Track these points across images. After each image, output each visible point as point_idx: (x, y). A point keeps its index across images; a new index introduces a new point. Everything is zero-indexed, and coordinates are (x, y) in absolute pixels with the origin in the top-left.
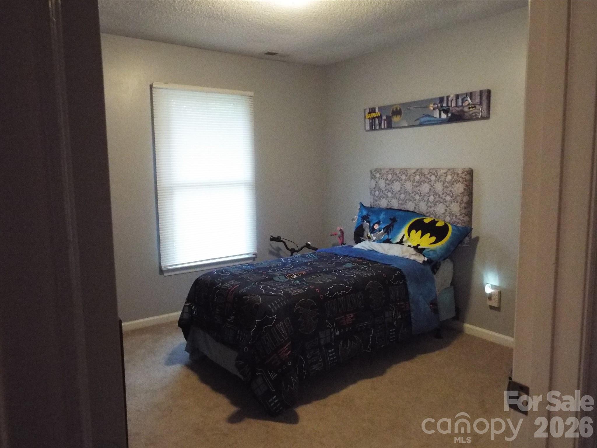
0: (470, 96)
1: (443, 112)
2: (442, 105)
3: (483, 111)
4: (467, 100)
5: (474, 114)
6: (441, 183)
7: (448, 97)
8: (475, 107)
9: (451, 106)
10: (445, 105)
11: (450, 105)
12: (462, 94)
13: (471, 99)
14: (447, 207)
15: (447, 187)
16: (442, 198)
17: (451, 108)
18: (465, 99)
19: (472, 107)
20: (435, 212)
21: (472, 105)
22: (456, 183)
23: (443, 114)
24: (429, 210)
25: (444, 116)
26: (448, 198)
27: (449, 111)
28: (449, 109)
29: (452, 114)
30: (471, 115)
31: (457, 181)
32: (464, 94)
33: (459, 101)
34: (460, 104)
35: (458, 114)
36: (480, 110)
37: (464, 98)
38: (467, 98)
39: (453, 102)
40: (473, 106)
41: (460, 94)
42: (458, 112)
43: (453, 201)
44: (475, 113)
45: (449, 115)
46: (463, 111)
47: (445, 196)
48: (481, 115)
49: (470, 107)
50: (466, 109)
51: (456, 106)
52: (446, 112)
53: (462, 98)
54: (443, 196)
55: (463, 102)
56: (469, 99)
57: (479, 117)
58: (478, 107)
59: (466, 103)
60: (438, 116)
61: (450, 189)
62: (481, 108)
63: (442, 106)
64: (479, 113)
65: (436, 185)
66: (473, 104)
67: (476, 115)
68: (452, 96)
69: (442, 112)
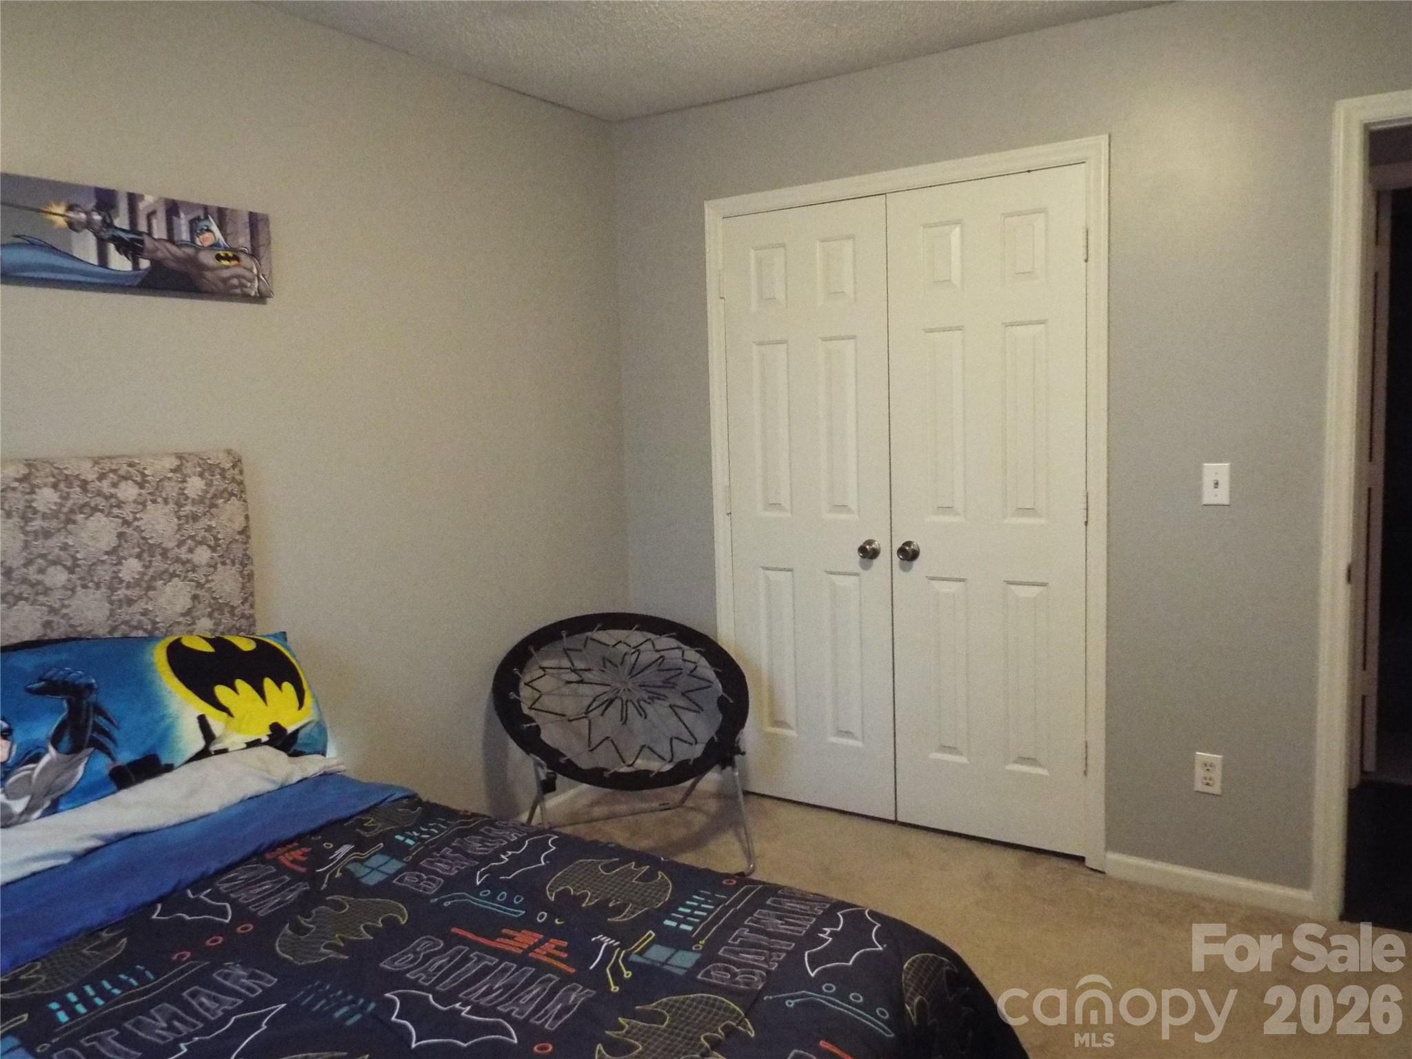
0: (216, 218)
1: (118, 249)
2: (112, 221)
3: (264, 276)
4: (209, 230)
5: (235, 282)
6: (168, 507)
7: (133, 199)
8: (236, 258)
9: (150, 234)
10: (122, 221)
11: (143, 227)
12: (190, 206)
13: (221, 227)
14: (200, 585)
15: (195, 518)
16: (177, 560)
17: (148, 242)
18: (203, 224)
19: (227, 258)
20: (151, 616)
21: (226, 249)
22: (222, 500)
23: (117, 253)
24: (125, 613)
25: (119, 262)
26: (203, 555)
27: (141, 250)
28: (142, 242)
29: (156, 263)
30: (225, 281)
31: (226, 495)
32: (198, 206)
33: (180, 225)
34: (185, 236)
35: (173, 265)
36: (255, 271)
37: (198, 219)
38: (206, 223)
39: (154, 222)
40: (230, 254)
41: (183, 202)
42: (177, 259)
43: (220, 560)
44: (238, 277)
45: (145, 264)
46: (193, 261)
47: (191, 551)
48: (259, 287)
49: (222, 254)
50: (207, 258)
51: (171, 239)
52: (131, 248)
53: (191, 217)
54: (183, 553)
55: (193, 232)
56: (215, 228)
57: (253, 294)
58: (245, 260)
59: (206, 239)
60: (94, 259)
61: (204, 522)
62: (257, 269)
63: (108, 225)
64: (251, 281)
65: (145, 516)
66: (231, 249)
67: (242, 286)
68: (149, 199)
69: (112, 247)
